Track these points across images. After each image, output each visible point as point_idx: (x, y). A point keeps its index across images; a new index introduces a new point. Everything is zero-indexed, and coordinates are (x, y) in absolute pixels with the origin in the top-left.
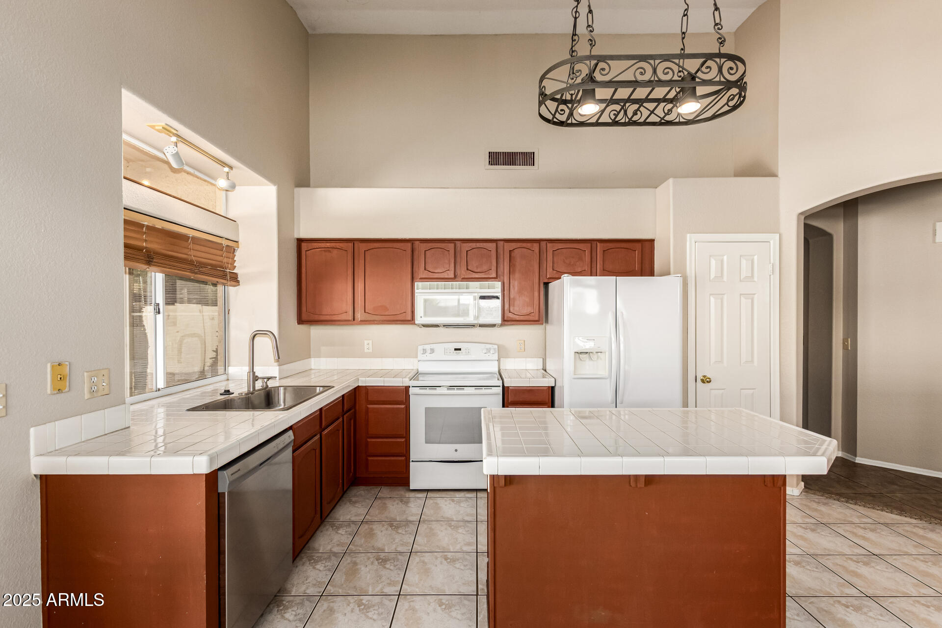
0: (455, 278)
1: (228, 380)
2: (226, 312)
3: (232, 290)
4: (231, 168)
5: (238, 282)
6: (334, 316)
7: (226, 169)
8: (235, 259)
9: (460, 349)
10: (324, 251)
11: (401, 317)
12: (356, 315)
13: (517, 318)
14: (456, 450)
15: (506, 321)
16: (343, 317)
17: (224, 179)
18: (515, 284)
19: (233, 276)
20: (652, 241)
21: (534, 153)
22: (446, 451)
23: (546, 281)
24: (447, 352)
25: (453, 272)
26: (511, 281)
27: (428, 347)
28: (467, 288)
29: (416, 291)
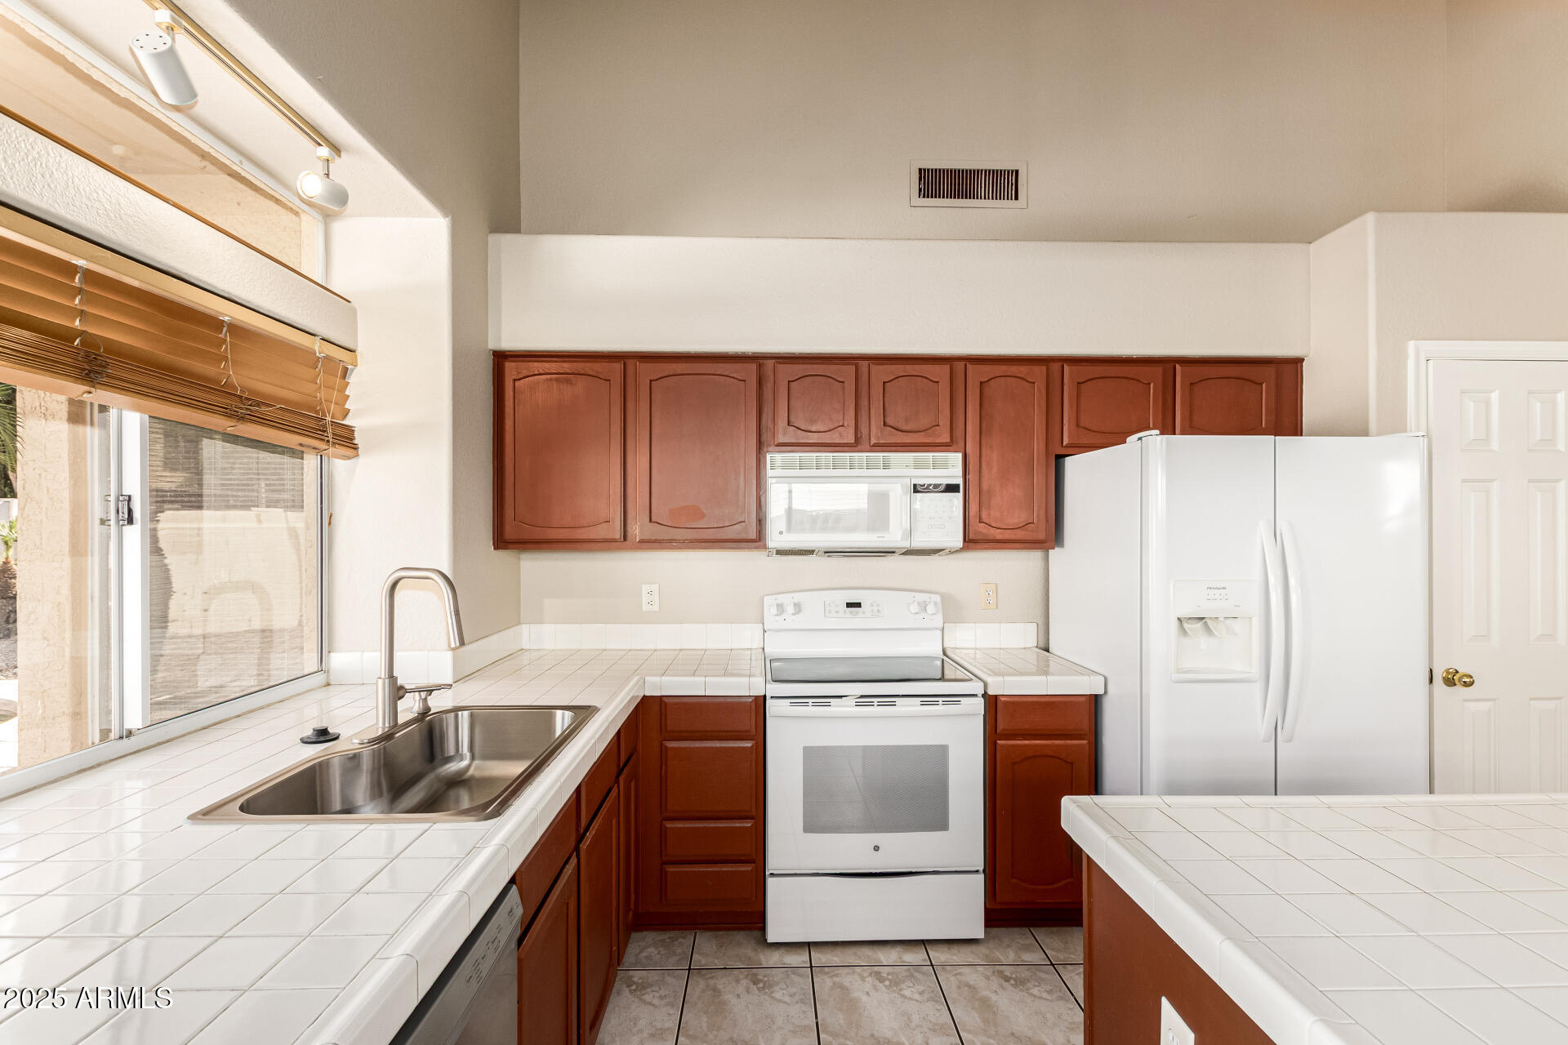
0: (855, 445)
1: (329, 685)
2: (325, 521)
3: (340, 467)
4: (336, 149)
5: (355, 448)
6: (579, 530)
7: (324, 151)
8: (347, 393)
9: (858, 605)
10: (557, 380)
11: (730, 533)
12: (629, 530)
13: (998, 534)
14: (876, 848)
15: (971, 541)
16: (601, 532)
17: (317, 174)
18: (993, 457)
19: (339, 431)
20: (1298, 362)
21: (1017, 172)
22: (854, 849)
23: (1062, 451)
24: (830, 611)
25: (852, 431)
26: (984, 452)
27: (787, 600)
28: (886, 467)
29: (770, 473)
